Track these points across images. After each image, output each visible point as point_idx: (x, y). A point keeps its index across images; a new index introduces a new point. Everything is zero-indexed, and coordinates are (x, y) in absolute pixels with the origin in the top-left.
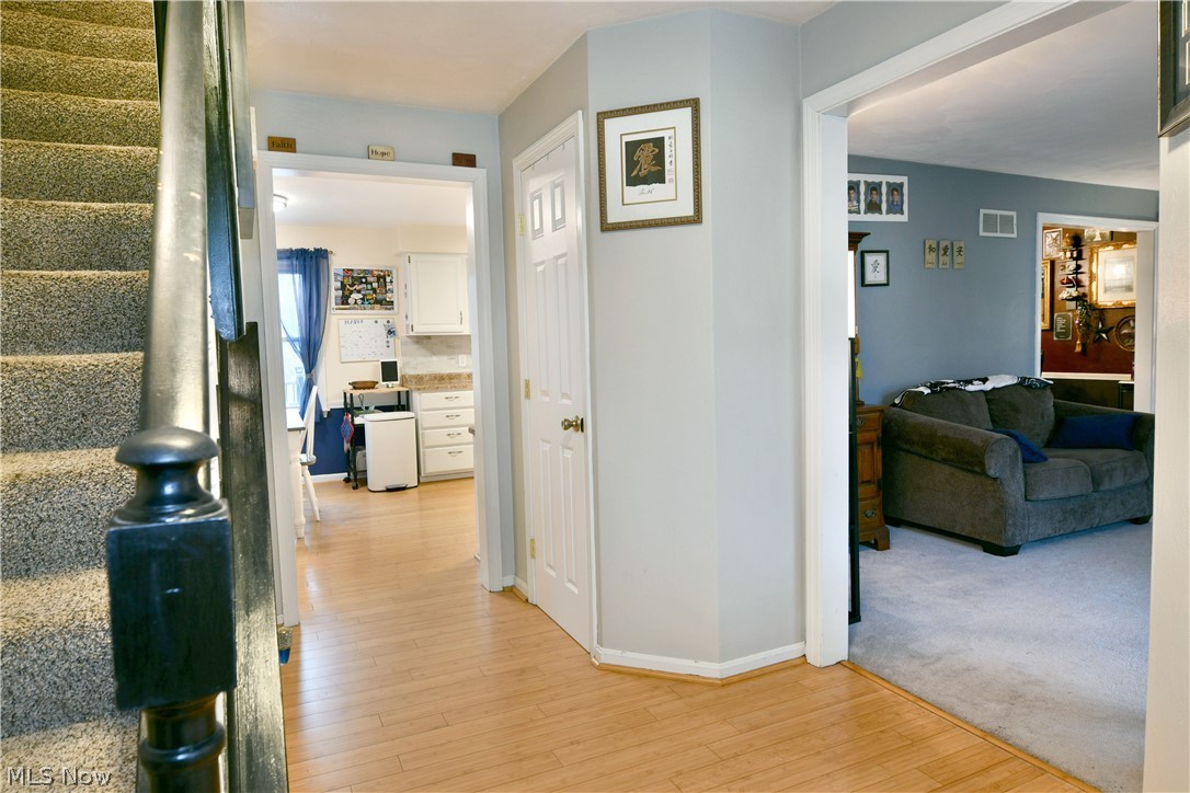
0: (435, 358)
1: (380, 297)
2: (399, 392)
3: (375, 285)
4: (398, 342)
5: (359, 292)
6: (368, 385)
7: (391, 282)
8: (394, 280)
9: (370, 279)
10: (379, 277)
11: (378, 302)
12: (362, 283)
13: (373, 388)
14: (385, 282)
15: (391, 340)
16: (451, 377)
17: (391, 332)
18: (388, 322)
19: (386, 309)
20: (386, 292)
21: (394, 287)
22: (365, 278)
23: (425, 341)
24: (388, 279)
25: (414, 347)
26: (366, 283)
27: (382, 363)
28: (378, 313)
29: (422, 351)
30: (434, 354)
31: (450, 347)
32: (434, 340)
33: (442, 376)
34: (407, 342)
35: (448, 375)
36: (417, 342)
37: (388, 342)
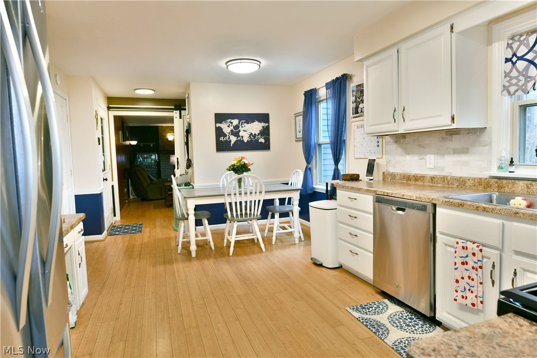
0: (408, 158)
4: (384, 141)
6: (354, 177)
13: (356, 180)
15: (380, 140)
29: (400, 150)
30: (408, 153)
31: (420, 146)
32: (408, 139)
33: (409, 176)
34: (390, 142)
35: (414, 176)
36: (396, 142)
37: (378, 142)
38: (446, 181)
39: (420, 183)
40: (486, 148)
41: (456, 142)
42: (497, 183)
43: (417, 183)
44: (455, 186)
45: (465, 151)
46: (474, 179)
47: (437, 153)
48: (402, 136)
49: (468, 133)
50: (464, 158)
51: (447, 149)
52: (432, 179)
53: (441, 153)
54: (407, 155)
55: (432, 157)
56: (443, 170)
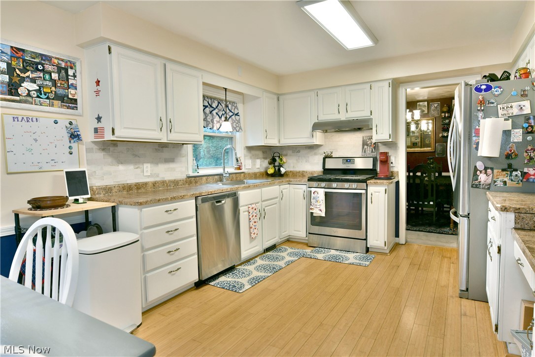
0: (121, 167)
1: (60, 91)
2: (87, 212)
3: (55, 76)
4: (83, 148)
5: (33, 81)
6: (57, 203)
7: (75, 76)
8: (78, 74)
9: (49, 68)
10: (60, 69)
11: (58, 97)
12: (38, 70)
13: (62, 206)
14: (67, 75)
15: (74, 145)
16: (139, 187)
17: (75, 136)
18: (71, 123)
19: (68, 108)
20: (69, 88)
21: (78, 82)
22: (42, 65)
23: (112, 149)
24: (71, 72)
25: (100, 155)
26: (43, 71)
27: (68, 174)
28: (58, 110)
29: (109, 160)
30: (121, 162)
31: (136, 156)
32: (120, 148)
33: (130, 186)
34: (93, 149)
35: (136, 185)
36: (103, 150)
37: (70, 147)
38: (165, 185)
39: (143, 190)
40: (184, 158)
41: (166, 154)
42: (194, 180)
43: (140, 191)
44: (172, 187)
45: (171, 160)
46: (183, 180)
47: (152, 162)
48: (112, 143)
49: (174, 147)
50: (172, 165)
51: (160, 158)
52: (154, 184)
53: (156, 162)
54: (120, 165)
55: (149, 165)
56: (158, 176)
